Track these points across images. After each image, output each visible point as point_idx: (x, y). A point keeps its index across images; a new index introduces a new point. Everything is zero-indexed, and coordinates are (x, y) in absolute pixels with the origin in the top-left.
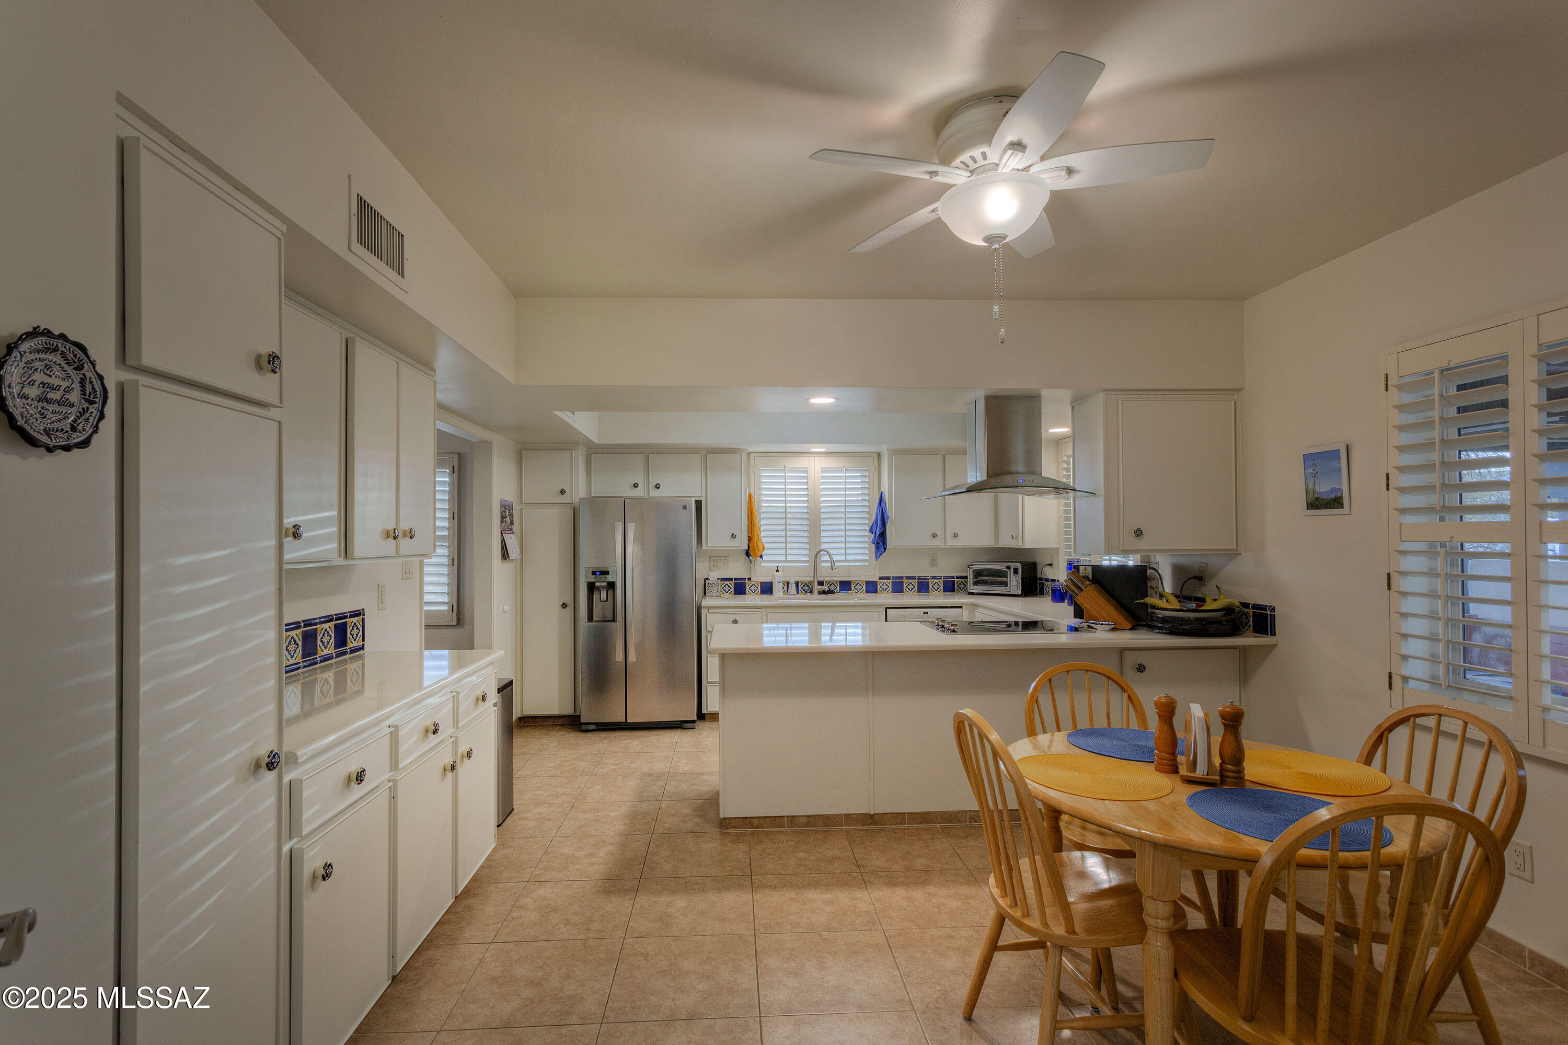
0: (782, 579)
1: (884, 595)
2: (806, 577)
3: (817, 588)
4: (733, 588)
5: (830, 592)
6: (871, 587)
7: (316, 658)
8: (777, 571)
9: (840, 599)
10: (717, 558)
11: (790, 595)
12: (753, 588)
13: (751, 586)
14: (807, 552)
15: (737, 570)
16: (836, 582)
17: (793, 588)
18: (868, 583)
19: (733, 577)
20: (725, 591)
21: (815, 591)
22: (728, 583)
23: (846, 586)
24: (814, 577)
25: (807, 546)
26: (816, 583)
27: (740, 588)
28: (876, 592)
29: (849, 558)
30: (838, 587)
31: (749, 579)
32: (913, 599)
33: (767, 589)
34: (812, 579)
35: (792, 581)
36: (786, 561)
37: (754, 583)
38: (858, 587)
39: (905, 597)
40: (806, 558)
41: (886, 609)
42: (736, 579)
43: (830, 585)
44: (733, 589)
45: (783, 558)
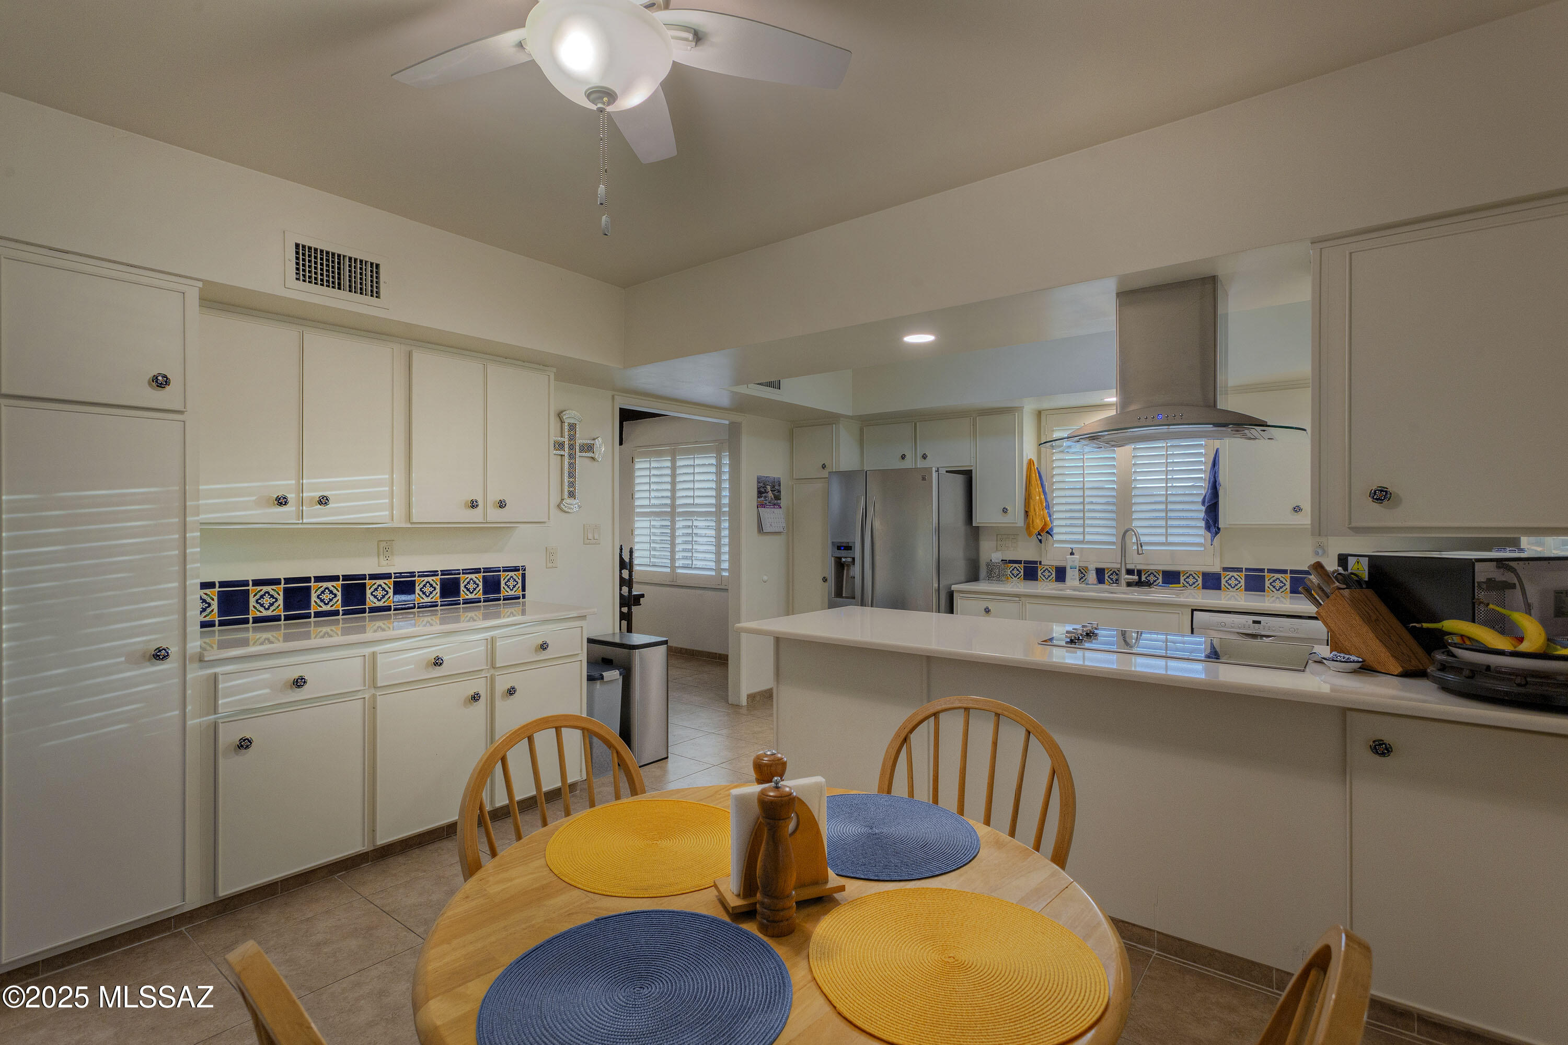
0: (1077, 564)
1: (1232, 593)
2: (1110, 562)
3: (1125, 577)
4: (1022, 571)
5: (1149, 584)
6: (1212, 581)
7: (460, 600)
8: (1072, 554)
9: (1160, 594)
10: (1004, 535)
11: (1087, 584)
12: (1047, 574)
13: (1044, 571)
14: (1114, 531)
15: (1026, 551)
16: (1158, 571)
17: (1092, 577)
18: (1206, 576)
19: (1023, 559)
20: (1013, 574)
21: (1123, 583)
22: (1016, 565)
23: (1171, 577)
24: (1121, 563)
25: (1114, 523)
26: (1124, 571)
27: (1031, 572)
28: (1219, 588)
29: (1171, 539)
30: (1160, 578)
31: (1040, 562)
32: (1281, 602)
33: (1061, 574)
34: (1119, 566)
35: (1092, 567)
36: (1082, 542)
37: (1048, 567)
38: (1191, 580)
39: (1267, 599)
40: (1113, 539)
41: (1193, 611)
42: (1026, 562)
43: (1149, 575)
44: (1022, 573)
45: (1080, 537)
